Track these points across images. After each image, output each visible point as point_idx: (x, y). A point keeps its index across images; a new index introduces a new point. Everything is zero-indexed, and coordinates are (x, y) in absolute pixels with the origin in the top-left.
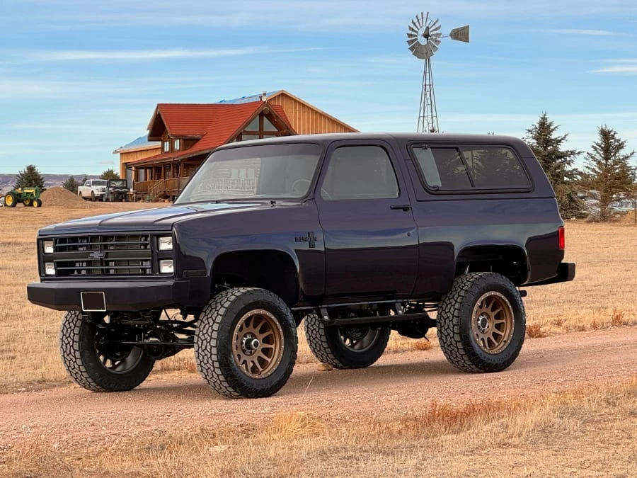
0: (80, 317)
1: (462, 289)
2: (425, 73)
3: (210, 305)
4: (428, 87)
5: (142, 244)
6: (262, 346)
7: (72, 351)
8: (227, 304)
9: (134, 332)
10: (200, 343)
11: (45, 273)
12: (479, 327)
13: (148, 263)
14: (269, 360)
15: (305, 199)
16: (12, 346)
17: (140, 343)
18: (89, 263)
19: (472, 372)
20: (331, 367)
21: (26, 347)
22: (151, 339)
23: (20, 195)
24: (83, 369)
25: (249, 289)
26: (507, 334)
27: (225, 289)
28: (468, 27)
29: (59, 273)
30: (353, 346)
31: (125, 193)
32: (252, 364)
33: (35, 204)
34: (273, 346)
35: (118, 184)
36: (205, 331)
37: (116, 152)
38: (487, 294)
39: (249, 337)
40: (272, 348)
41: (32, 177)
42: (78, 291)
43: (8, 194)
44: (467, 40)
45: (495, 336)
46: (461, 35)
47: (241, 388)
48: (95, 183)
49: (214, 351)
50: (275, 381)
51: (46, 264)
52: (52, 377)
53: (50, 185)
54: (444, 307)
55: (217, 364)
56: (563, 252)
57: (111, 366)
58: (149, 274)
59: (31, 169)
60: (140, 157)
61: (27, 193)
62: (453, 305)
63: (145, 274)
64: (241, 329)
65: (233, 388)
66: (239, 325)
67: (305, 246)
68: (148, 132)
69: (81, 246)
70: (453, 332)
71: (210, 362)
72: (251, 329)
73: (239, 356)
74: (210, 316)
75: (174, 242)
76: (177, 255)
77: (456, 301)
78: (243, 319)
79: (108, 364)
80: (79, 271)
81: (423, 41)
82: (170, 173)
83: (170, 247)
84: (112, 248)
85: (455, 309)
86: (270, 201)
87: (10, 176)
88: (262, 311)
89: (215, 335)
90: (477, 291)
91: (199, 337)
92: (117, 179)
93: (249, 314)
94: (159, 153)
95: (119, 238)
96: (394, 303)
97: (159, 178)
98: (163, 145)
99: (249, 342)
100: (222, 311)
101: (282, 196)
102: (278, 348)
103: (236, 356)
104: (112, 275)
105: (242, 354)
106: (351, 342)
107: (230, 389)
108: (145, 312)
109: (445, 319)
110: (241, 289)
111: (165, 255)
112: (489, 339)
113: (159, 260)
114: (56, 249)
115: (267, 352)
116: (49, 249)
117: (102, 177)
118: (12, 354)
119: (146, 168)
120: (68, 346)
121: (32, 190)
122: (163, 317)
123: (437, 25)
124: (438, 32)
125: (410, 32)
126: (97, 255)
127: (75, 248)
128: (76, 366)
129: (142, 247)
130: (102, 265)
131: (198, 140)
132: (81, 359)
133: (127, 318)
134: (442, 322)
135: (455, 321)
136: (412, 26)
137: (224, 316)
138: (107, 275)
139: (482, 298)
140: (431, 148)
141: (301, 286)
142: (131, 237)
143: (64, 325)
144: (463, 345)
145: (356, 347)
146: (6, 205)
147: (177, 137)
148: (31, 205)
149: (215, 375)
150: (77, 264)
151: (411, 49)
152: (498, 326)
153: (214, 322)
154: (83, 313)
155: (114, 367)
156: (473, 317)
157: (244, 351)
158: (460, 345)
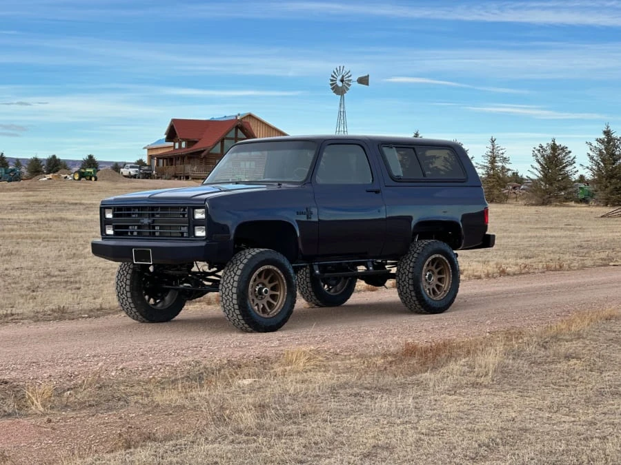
0: (132, 266)
1: (415, 252)
2: (341, 104)
3: (232, 262)
4: (342, 113)
5: (181, 214)
6: (270, 292)
7: (125, 292)
8: (245, 261)
9: (173, 279)
10: (224, 290)
11: (105, 232)
12: (426, 280)
13: (186, 228)
14: (275, 303)
15: (304, 183)
16: (77, 279)
17: (177, 287)
18: (139, 227)
19: (421, 313)
20: (313, 305)
21: (87, 280)
22: (185, 285)
23: (83, 173)
24: (132, 305)
25: (262, 250)
26: (446, 285)
27: (243, 249)
28: (368, 76)
29: (116, 233)
30: (329, 290)
31: (150, 174)
32: (262, 306)
33: (93, 179)
34: (278, 293)
35: (146, 168)
36: (228, 281)
37: (145, 148)
38: (433, 256)
39: (260, 286)
40: (277, 295)
41: (91, 162)
42: (131, 248)
43: (76, 172)
44: (367, 84)
45: (438, 287)
46: (364, 81)
47: (255, 325)
48: (131, 167)
49: (235, 296)
50: (280, 319)
51: (107, 226)
52: (107, 306)
53: (102, 167)
54: (402, 265)
55: (236, 307)
56: (487, 226)
57: (153, 303)
58: (186, 237)
59: (91, 157)
60: (160, 152)
61: (89, 172)
62: (409, 264)
63: (182, 236)
64: (255, 280)
65: (248, 325)
66: (254, 277)
67: (304, 218)
68: (165, 136)
69: (133, 214)
70: (408, 283)
71: (232, 304)
72: (262, 280)
73: (253, 300)
74: (232, 269)
75: (207, 213)
76: (208, 223)
77: (411, 261)
78: (257, 272)
79: (152, 301)
80: (132, 233)
81: (340, 84)
82: (179, 162)
83: (203, 216)
84: (158, 216)
85: (410, 267)
86: (277, 184)
87: (77, 161)
88: (271, 267)
89: (235, 284)
90: (426, 254)
91: (223, 285)
92: (145, 165)
93: (261, 269)
94: (172, 149)
95: (163, 208)
96: (366, 262)
97: (172, 165)
98: (175, 145)
99: (260, 289)
100: (241, 266)
101: (286, 180)
102: (282, 295)
103: (251, 301)
104: (157, 236)
105: (255, 299)
106: (328, 287)
107: (246, 326)
108: (182, 265)
109: (402, 274)
110: (255, 249)
111: (199, 223)
112: (433, 290)
113: (194, 226)
114: (114, 215)
115: (274, 297)
116: (109, 215)
117: (135, 164)
118: (78, 285)
119: (164, 158)
120: (122, 288)
121: (91, 170)
122: (195, 269)
123: (349, 74)
124: (350, 78)
125: (332, 78)
126: (146, 221)
127: (129, 215)
128: (128, 303)
129: (181, 216)
130: (150, 229)
131: (196, 142)
132: (131, 298)
133: (167, 269)
134: (400, 276)
135: (410, 276)
136: (333, 74)
137: (243, 270)
138: (153, 236)
139: (430, 259)
140: (396, 147)
141: (300, 246)
142: (172, 208)
143: (119, 272)
144: (416, 293)
145: (332, 291)
146: (74, 179)
147: (183, 140)
148: (91, 179)
149: (235, 315)
150: (130, 227)
151: (332, 89)
152: (440, 280)
153: (235, 274)
154: (134, 264)
155: (156, 304)
156: (423, 273)
157: (257, 297)
158: (413, 294)
